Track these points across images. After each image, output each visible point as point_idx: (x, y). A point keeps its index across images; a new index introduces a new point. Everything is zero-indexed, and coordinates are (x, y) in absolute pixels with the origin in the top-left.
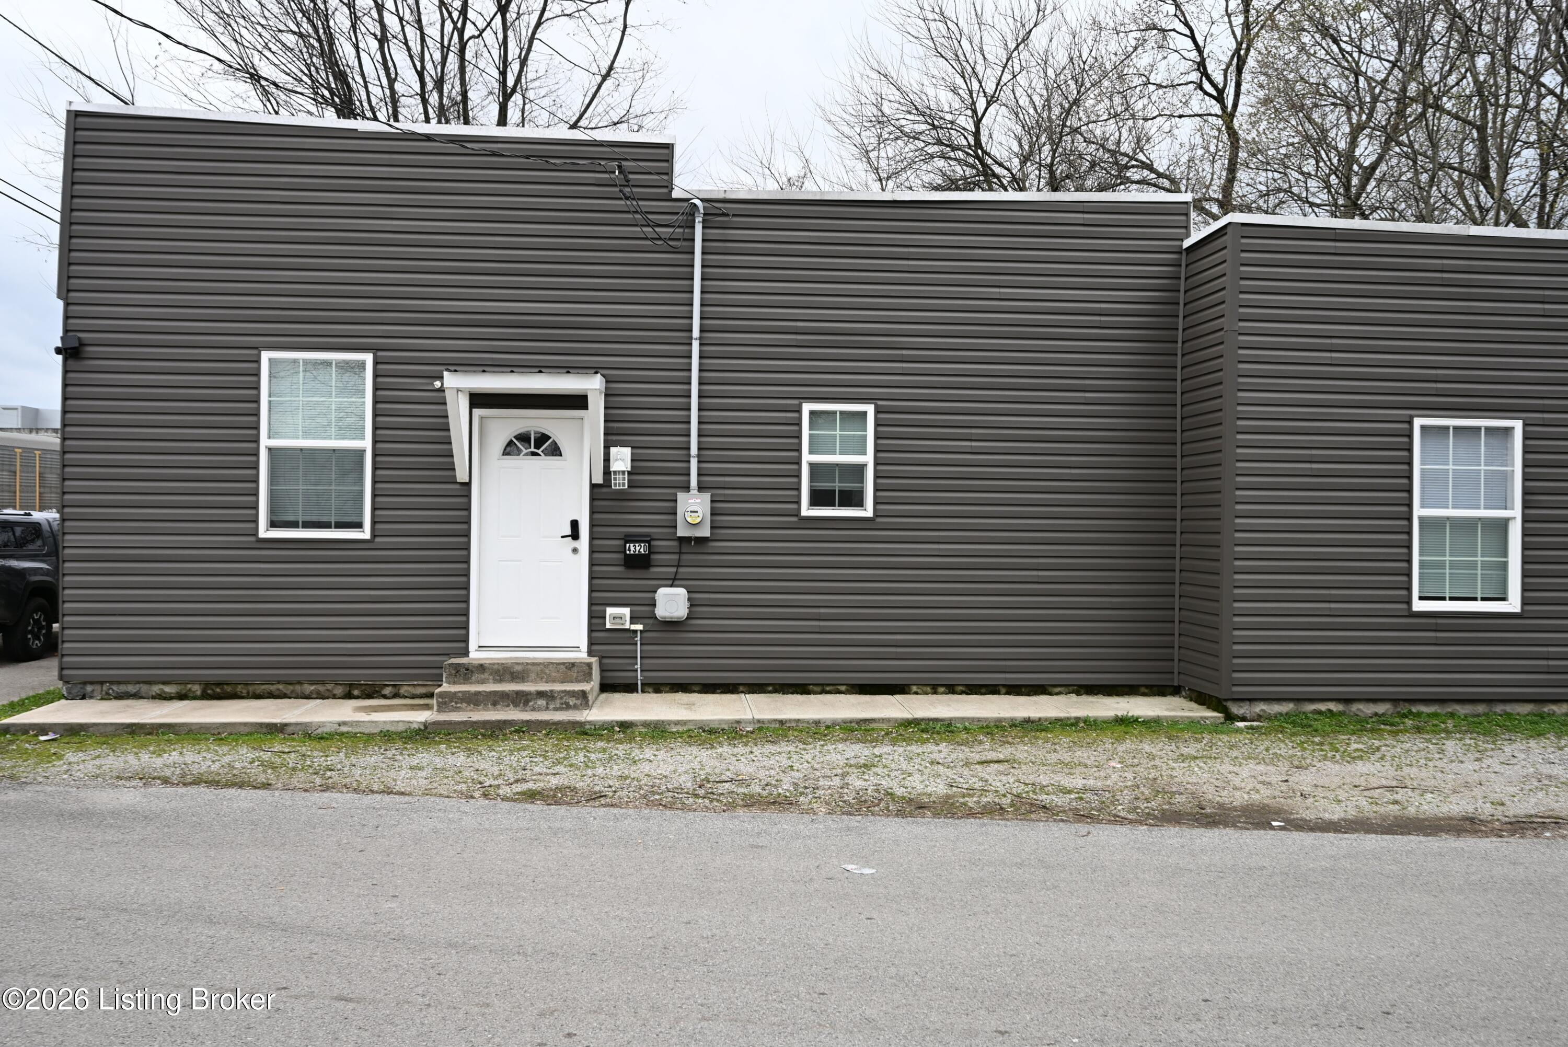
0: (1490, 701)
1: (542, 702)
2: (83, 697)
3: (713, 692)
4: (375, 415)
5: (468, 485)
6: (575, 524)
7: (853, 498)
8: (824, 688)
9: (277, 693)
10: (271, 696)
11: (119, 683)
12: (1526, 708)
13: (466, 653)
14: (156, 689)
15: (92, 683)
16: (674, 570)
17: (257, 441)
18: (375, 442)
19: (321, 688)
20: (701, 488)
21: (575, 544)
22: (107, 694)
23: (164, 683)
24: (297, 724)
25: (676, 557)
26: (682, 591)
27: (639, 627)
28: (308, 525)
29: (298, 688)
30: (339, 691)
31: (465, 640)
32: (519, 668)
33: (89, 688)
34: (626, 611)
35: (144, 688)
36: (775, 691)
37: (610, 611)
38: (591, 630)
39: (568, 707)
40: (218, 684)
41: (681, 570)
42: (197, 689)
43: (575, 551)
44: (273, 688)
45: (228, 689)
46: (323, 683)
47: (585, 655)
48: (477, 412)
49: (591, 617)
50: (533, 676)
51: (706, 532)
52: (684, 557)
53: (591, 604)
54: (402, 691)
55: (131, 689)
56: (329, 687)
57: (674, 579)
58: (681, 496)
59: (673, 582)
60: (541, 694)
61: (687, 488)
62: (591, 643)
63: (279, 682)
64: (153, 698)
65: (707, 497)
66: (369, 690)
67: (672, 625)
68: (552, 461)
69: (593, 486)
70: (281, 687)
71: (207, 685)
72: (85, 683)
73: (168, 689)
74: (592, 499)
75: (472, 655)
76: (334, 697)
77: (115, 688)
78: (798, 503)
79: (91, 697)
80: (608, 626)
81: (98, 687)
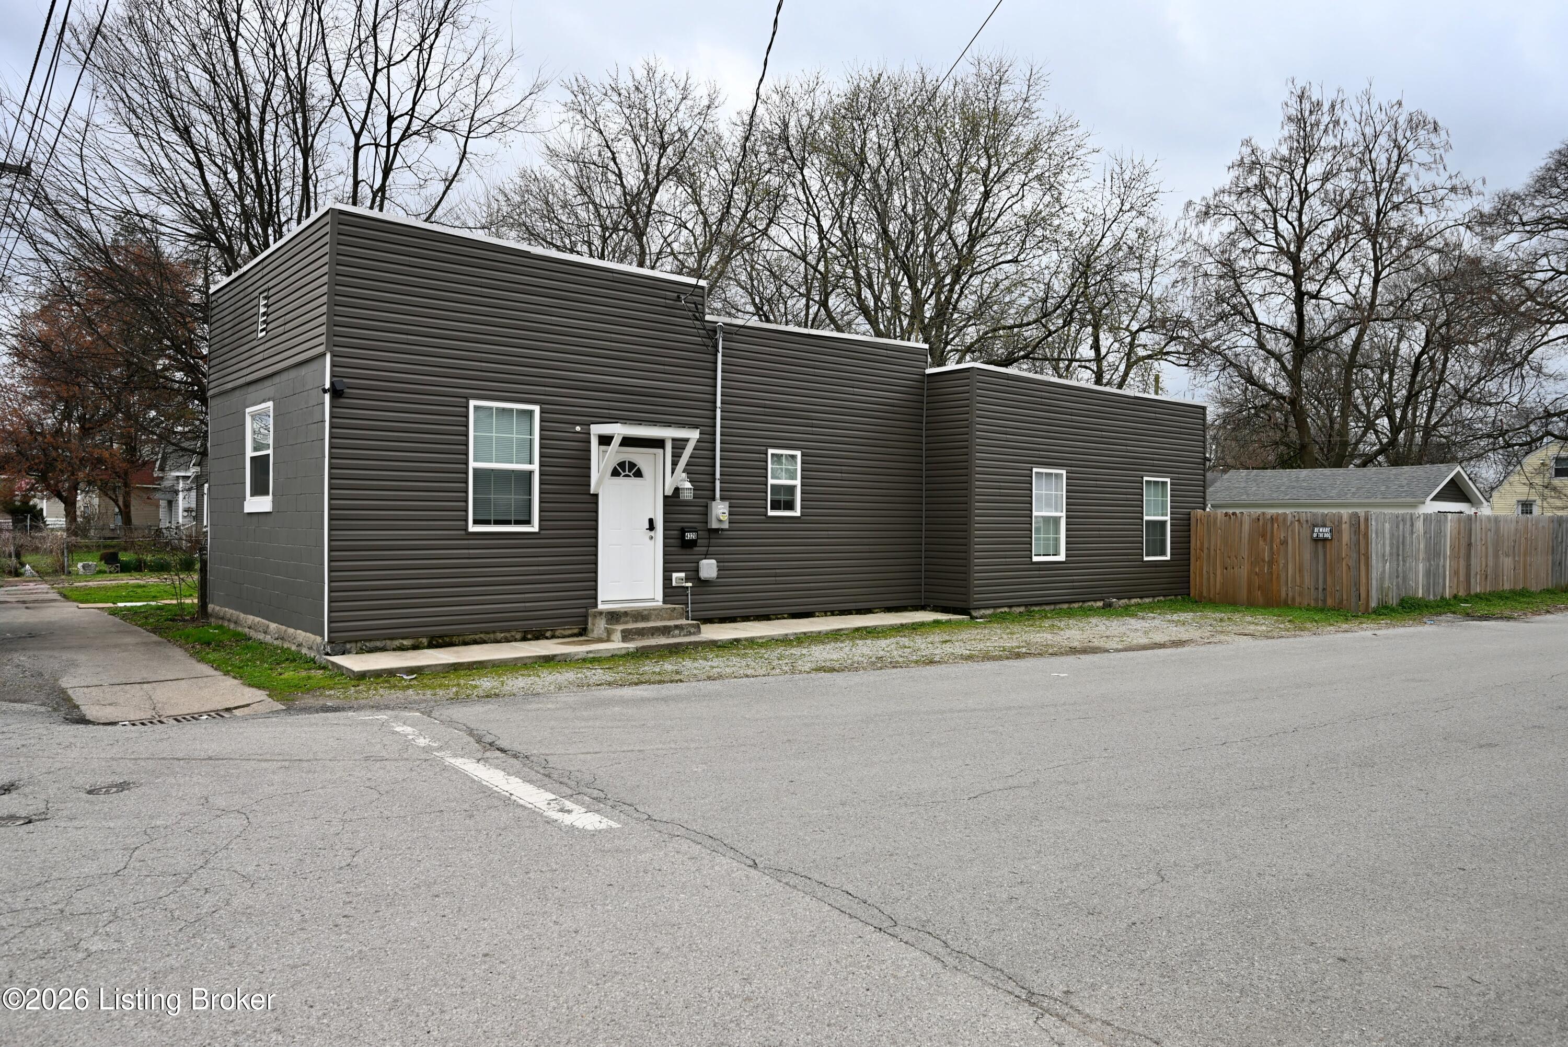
0: (1055, 603)
1: (677, 632)
2: (343, 654)
3: (725, 622)
4: (541, 448)
5: (597, 495)
6: (651, 521)
7: (790, 506)
8: (778, 616)
9: (479, 640)
10: (476, 642)
11: (370, 640)
12: (1065, 606)
13: (596, 606)
14: (397, 643)
15: (350, 642)
16: (705, 549)
17: (467, 463)
18: (541, 466)
19: (508, 635)
20: (723, 499)
21: (652, 533)
22: (361, 649)
23: (403, 638)
25: (706, 541)
26: (714, 561)
27: (690, 584)
28: (498, 522)
29: (492, 636)
30: (519, 636)
31: (596, 598)
32: (646, 612)
33: (348, 646)
34: (682, 575)
35: (388, 642)
36: (755, 620)
37: (675, 575)
38: (665, 588)
39: (690, 634)
40: (440, 637)
41: (711, 549)
42: (425, 641)
43: (651, 538)
44: (477, 637)
45: (447, 639)
46: (509, 631)
47: (661, 604)
49: (664, 579)
50: (653, 617)
51: (726, 526)
52: (712, 541)
53: (664, 571)
54: (557, 633)
55: (379, 644)
56: (513, 633)
57: (706, 555)
58: (712, 504)
59: (707, 556)
60: (676, 627)
61: (714, 499)
62: (665, 595)
63: (481, 633)
64: (394, 650)
65: (727, 504)
66: (538, 634)
67: (707, 582)
68: (638, 480)
69: (665, 497)
70: (482, 636)
71: (432, 638)
72: (345, 643)
73: (405, 642)
74: (665, 505)
75: (603, 605)
76: (516, 640)
77: (367, 644)
78: (766, 508)
79: (349, 653)
80: (674, 584)
81: (353, 645)
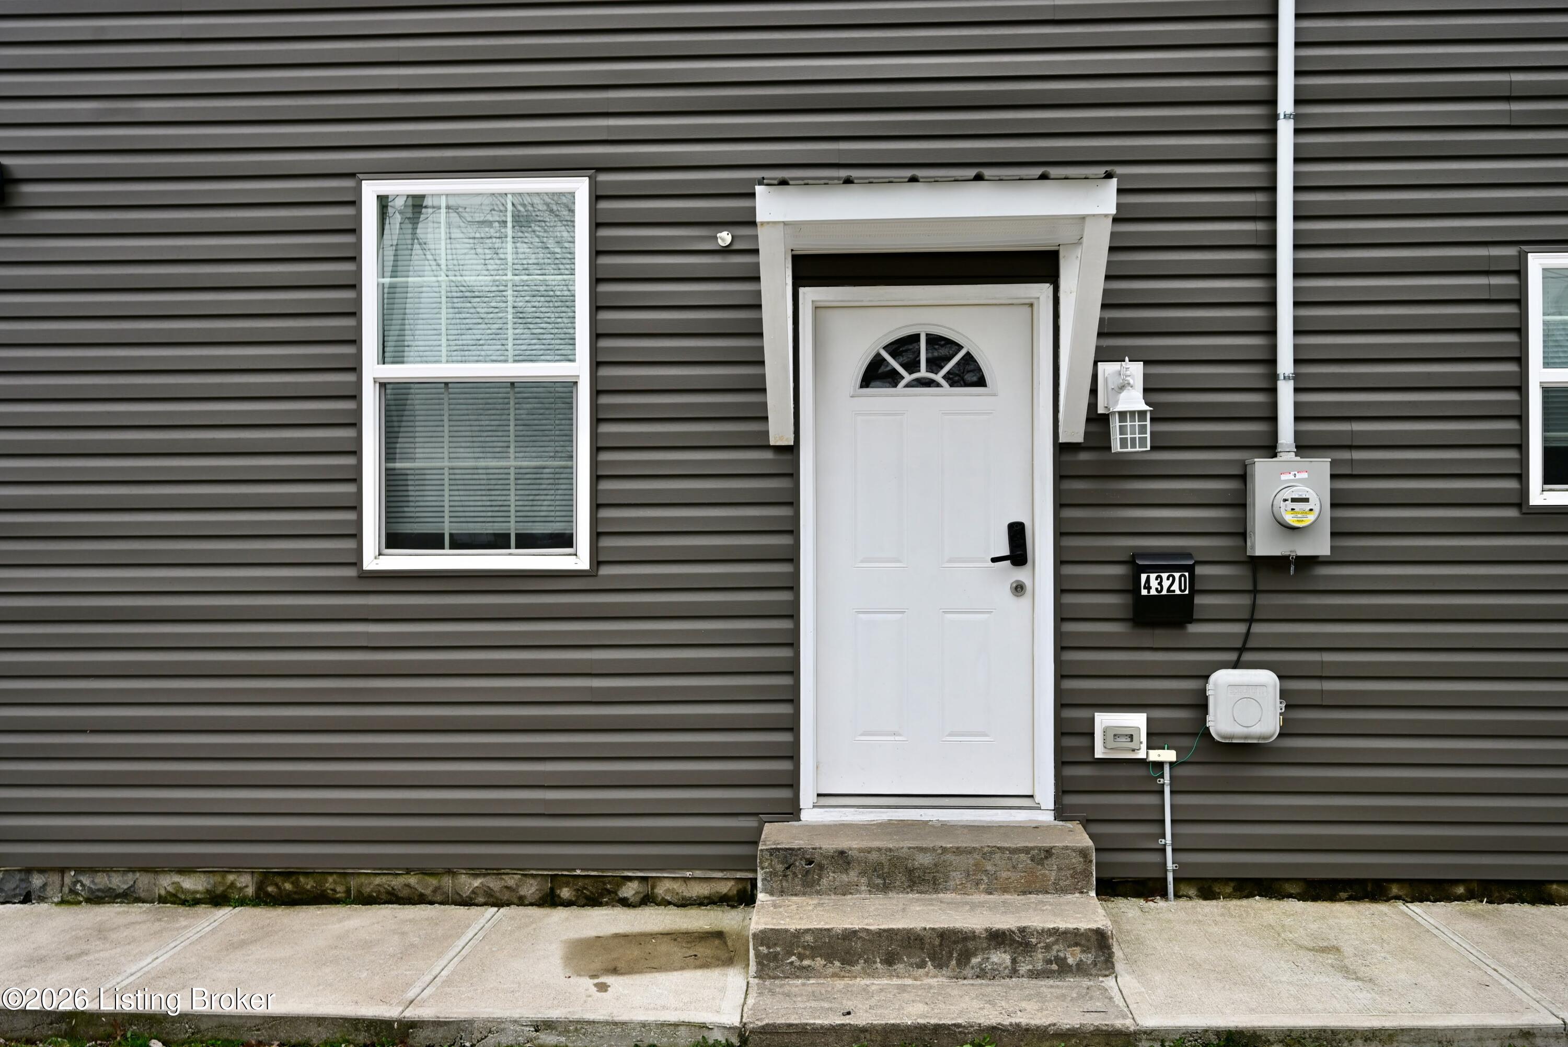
1: (1000, 958)
2: (27, 899)
3: (1332, 898)
4: (596, 308)
5: (792, 450)
6: (1017, 533)
9: (405, 893)
10: (394, 898)
11: (93, 870)
13: (792, 811)
14: (166, 882)
15: (42, 871)
16: (1241, 628)
17: (356, 369)
18: (596, 364)
19: (494, 884)
20: (1303, 447)
21: (1021, 574)
22: (72, 891)
23: (181, 871)
24: (438, 1024)
25: (1245, 600)
26: (1267, 678)
27: (1169, 755)
28: (461, 542)
29: (447, 882)
30: (530, 889)
31: (792, 783)
32: (925, 860)
33: (37, 881)
34: (1137, 721)
35: (143, 881)
36: (1470, 896)
37: (1103, 720)
38: (1061, 762)
39: (1062, 969)
40: (287, 875)
41: (1257, 628)
42: (246, 883)
43: (1019, 589)
44: (397, 882)
45: (309, 884)
46: (498, 873)
47: (1047, 817)
48: (808, 294)
49: (1061, 731)
50: (957, 877)
51: (1321, 546)
52: (1262, 600)
53: (1061, 704)
54: (661, 890)
55: (118, 882)
56: (511, 881)
57: (1242, 650)
58: (1262, 467)
59: (1241, 655)
60: (998, 938)
61: (1271, 450)
62: (1063, 788)
63: (408, 871)
64: (162, 900)
65: (1322, 466)
66: (591, 889)
68: (966, 396)
69: (1062, 449)
70: (413, 880)
71: (265, 877)
72: (29, 871)
73: (190, 883)
74: (1060, 476)
75: (810, 815)
76: (522, 902)
77: (86, 880)
78: (1522, 477)
79: (42, 899)
80: (1100, 753)
81: (55, 879)
